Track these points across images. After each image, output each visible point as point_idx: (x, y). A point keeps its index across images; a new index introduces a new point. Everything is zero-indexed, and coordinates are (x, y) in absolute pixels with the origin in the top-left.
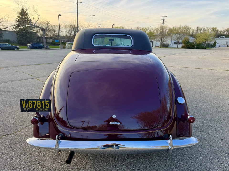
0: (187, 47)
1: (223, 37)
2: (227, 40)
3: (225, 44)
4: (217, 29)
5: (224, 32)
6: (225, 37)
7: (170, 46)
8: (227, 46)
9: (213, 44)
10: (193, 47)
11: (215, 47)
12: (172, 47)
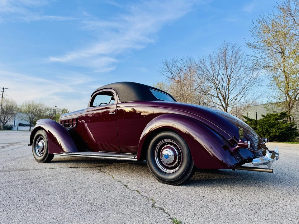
7: (15, 128)
12: (17, 129)
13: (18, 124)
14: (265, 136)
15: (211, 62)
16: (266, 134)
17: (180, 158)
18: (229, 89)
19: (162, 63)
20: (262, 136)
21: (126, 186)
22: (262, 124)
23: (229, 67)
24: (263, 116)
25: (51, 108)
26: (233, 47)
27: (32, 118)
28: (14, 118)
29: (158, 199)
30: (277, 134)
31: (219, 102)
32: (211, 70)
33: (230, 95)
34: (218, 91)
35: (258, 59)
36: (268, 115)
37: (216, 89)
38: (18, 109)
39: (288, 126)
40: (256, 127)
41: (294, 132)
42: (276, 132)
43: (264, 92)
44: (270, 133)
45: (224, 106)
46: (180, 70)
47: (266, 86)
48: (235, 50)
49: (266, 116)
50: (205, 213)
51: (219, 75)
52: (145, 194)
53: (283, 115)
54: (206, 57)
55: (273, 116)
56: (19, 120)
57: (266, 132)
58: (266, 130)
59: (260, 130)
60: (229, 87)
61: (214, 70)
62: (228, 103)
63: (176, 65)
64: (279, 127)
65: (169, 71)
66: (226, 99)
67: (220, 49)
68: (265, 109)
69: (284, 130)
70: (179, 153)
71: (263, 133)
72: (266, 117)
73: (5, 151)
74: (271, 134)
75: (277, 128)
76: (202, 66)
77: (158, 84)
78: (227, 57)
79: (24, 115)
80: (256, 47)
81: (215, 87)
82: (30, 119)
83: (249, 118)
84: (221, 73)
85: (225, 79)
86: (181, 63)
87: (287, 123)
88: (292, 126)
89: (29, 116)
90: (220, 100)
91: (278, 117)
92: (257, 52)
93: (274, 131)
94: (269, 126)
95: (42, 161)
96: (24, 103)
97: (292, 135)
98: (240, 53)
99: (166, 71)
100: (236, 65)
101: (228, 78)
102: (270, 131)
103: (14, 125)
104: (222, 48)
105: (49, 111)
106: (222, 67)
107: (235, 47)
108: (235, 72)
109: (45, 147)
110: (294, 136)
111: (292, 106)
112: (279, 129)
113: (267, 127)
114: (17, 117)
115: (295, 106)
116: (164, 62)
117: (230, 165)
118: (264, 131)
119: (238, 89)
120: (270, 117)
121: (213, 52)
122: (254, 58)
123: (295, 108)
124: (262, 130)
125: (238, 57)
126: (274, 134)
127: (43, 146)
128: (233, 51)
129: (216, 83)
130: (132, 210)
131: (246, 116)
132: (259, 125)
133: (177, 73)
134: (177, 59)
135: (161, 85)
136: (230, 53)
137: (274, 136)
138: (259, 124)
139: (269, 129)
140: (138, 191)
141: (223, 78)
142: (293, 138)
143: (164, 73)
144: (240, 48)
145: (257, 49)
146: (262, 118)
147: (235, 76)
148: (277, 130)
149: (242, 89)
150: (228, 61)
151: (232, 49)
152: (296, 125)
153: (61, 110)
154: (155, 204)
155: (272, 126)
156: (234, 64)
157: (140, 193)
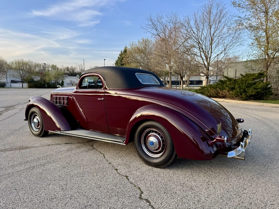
0: (35, 86)
1: (66, 76)
2: (71, 79)
3: (70, 83)
4: (57, 66)
5: (65, 70)
6: (68, 76)
7: (8, 85)
8: (72, 85)
9: (61, 83)
10: (43, 86)
11: (63, 86)
12: (11, 86)
13: (11, 82)
14: (242, 95)
15: (196, 21)
16: (243, 93)
17: (163, 145)
18: (211, 48)
19: (147, 19)
20: (239, 95)
21: (117, 170)
22: (240, 84)
23: (213, 26)
24: (241, 75)
25: (41, 64)
26: (218, 5)
27: (23, 76)
28: (5, 76)
29: (144, 188)
30: (253, 93)
31: (201, 62)
32: (195, 30)
33: (212, 54)
34: (201, 50)
35: (241, 19)
36: (247, 75)
37: (200, 49)
38: (9, 66)
39: (263, 86)
40: (234, 87)
41: (269, 91)
42: (252, 92)
43: (245, 52)
44: (247, 92)
45: (207, 65)
46: (165, 27)
47: (247, 45)
48: (220, 9)
49: (244, 75)
50: (184, 206)
51: (203, 35)
52: (133, 182)
53: (261, 75)
54: (190, 16)
55: (251, 76)
56: (11, 77)
57: (243, 92)
58: (243, 90)
59: (238, 90)
60: (211, 46)
61: (198, 30)
62: (210, 62)
63: (161, 21)
64: (255, 88)
65: (154, 27)
66: (209, 59)
67: (205, 8)
68: (245, 67)
69: (260, 90)
70: (163, 141)
71: (241, 92)
72: (244, 77)
73: (3, 120)
74: (248, 94)
75: (254, 88)
76: (187, 25)
77: (144, 41)
78: (211, 15)
79: (15, 73)
80: (241, 6)
81: (198, 47)
82: (21, 76)
83: (229, 77)
84: (204, 32)
85: (209, 38)
86: (166, 19)
87: (263, 83)
88: (268, 85)
89: (20, 74)
90: (203, 59)
91: (256, 77)
92: (241, 11)
93: (251, 91)
94: (246, 86)
95: (39, 135)
96: (14, 61)
97: (267, 94)
98: (224, 12)
99: (151, 27)
100: (220, 24)
101: (211, 38)
102: (247, 91)
103: (7, 83)
104: (207, 7)
105: (39, 67)
106: (206, 27)
107: (220, 5)
108: (218, 32)
109: (40, 123)
110: (268, 95)
111: (270, 65)
112: (255, 89)
113: (244, 87)
114: (9, 75)
115: (272, 64)
116: (149, 18)
117: (207, 153)
118: (242, 91)
119: (221, 50)
120: (248, 77)
121: (198, 10)
122: (238, 19)
123: (272, 66)
124: (240, 90)
125: (222, 16)
126: (251, 94)
127: (39, 122)
128: (218, 10)
129: (199, 42)
130: (122, 204)
131: (226, 76)
132: (238, 85)
133: (162, 30)
134: (162, 15)
135: (146, 42)
136: (214, 11)
137: (250, 95)
138: (238, 83)
139: (246, 89)
140: (127, 177)
141: (207, 38)
142: (268, 97)
143: (149, 30)
144: (224, 6)
145: (241, 8)
146: (241, 77)
147: (218, 35)
148: (254, 89)
149: (224, 49)
150: (212, 20)
151: (217, 7)
152: (271, 84)
153: (50, 66)
154: (142, 195)
155: (249, 86)
156: (217, 23)
157: (128, 179)
